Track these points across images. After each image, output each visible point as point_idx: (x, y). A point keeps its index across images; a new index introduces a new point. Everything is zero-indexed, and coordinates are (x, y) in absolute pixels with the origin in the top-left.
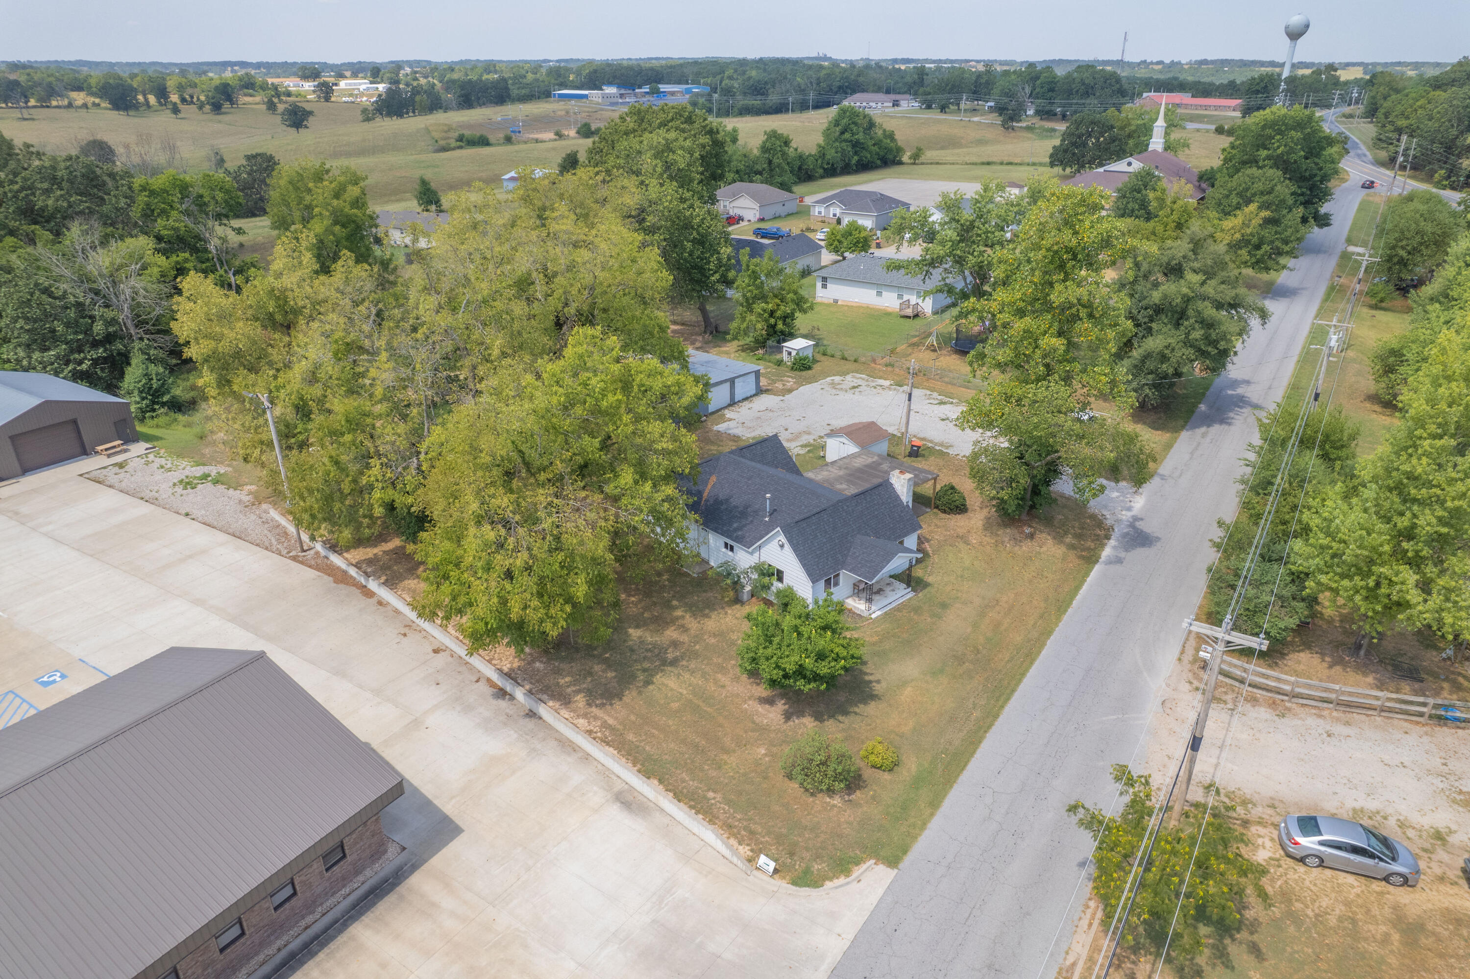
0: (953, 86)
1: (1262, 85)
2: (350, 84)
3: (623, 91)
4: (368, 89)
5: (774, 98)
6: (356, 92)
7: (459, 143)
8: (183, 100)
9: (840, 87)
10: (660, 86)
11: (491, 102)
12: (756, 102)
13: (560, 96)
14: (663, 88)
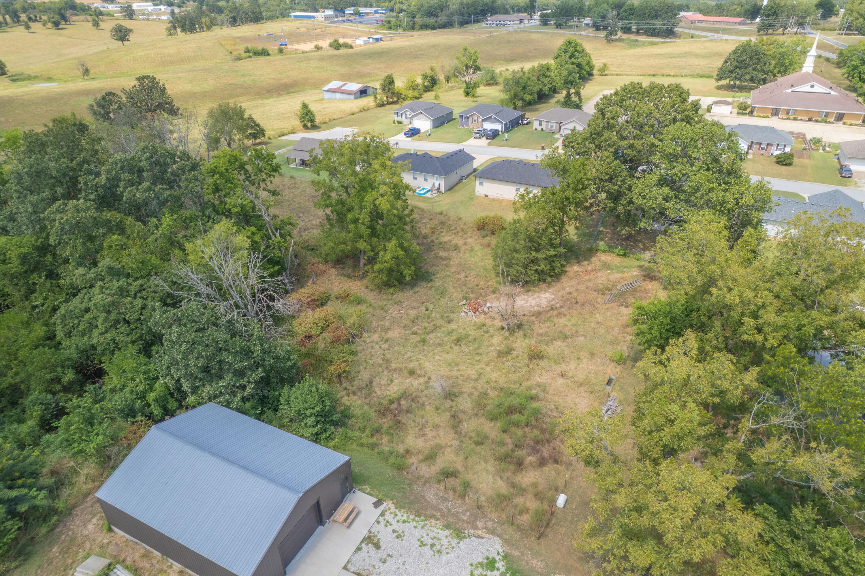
0: (567, 11)
1: (773, 10)
2: (140, 6)
3: (337, 13)
4: (154, 10)
5: (443, 18)
6: (146, 12)
7: (248, 54)
8: (30, 19)
9: (482, 10)
10: (360, 9)
11: (251, 21)
12: (431, 21)
13: (295, 16)
14: (362, 10)
